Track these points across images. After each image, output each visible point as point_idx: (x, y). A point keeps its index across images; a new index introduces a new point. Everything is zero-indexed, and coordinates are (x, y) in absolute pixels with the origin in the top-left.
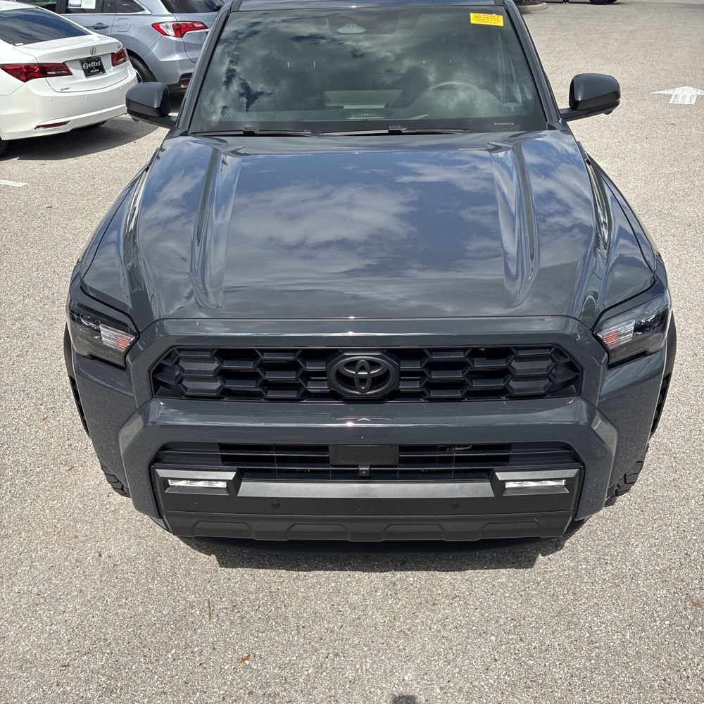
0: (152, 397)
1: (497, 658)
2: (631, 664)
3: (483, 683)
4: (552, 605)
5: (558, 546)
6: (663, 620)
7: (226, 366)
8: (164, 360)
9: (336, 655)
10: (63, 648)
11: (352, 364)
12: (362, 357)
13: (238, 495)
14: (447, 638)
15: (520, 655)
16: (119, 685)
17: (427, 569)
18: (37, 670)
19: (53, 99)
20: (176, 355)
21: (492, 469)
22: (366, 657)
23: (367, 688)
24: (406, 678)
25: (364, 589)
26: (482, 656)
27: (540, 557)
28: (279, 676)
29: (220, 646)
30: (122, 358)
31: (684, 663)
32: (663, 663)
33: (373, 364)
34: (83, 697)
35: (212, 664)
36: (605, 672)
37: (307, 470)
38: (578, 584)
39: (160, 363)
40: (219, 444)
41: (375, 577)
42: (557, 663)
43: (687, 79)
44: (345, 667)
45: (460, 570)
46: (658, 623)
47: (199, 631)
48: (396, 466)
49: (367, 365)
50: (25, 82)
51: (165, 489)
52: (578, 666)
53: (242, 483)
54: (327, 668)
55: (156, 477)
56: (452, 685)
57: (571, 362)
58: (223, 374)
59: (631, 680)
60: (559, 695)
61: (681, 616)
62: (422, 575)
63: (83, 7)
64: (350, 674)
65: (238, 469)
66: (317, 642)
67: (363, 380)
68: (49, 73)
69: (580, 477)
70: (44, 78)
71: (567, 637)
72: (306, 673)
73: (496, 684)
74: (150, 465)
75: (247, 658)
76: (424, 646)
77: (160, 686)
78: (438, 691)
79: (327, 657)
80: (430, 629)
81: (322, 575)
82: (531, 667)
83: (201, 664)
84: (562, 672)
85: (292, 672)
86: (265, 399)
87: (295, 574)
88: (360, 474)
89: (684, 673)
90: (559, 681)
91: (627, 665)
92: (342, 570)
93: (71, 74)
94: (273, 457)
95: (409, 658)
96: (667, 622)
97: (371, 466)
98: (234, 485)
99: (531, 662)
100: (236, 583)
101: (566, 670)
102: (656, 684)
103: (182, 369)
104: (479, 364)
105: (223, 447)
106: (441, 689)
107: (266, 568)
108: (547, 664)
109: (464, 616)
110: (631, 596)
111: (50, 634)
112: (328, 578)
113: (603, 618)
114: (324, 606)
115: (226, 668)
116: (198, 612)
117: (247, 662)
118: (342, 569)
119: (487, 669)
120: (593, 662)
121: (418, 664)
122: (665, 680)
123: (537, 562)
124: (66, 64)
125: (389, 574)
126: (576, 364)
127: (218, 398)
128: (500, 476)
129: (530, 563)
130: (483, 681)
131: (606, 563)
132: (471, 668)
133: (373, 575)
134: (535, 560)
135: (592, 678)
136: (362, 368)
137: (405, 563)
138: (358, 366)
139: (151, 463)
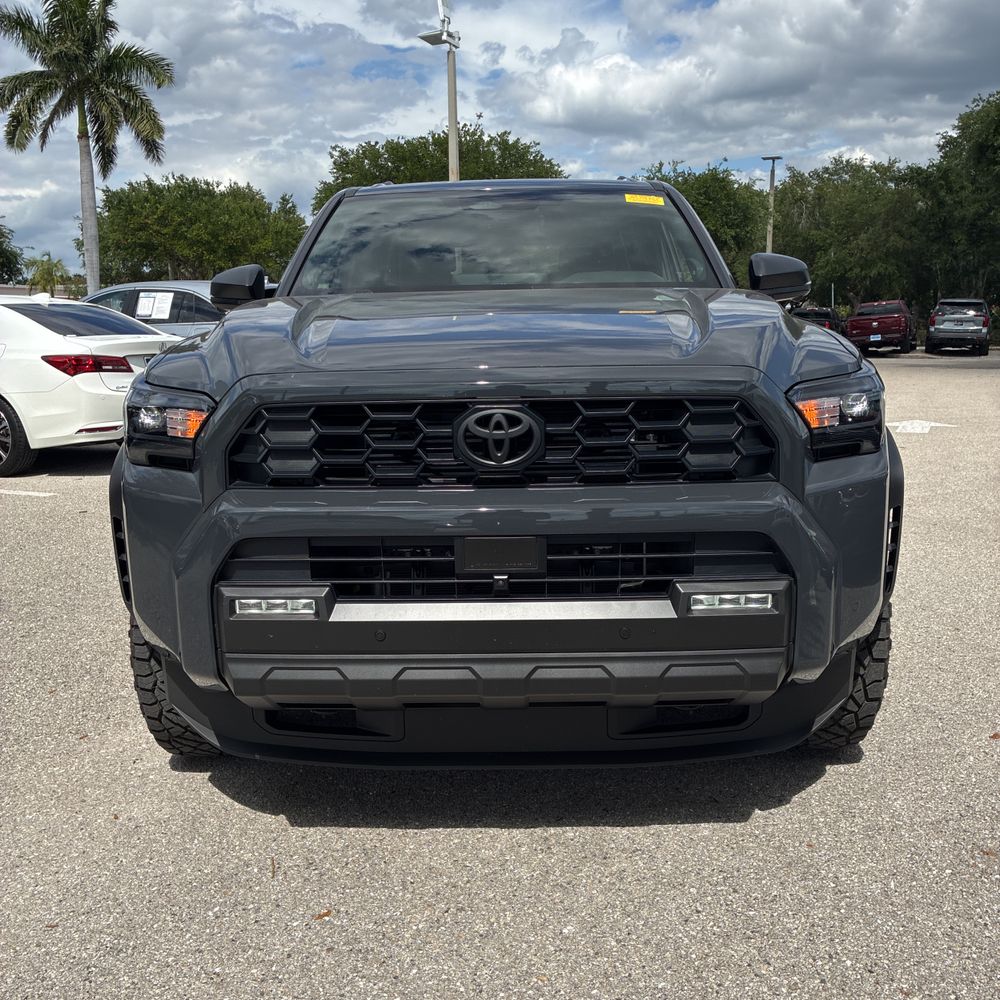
0: (225, 489)
1: (700, 909)
2: (899, 913)
3: (680, 935)
4: (778, 857)
5: (782, 801)
6: (942, 870)
8: (246, 427)
9: (462, 909)
10: (51, 908)
12: (498, 411)
13: (329, 621)
14: (625, 891)
15: (735, 906)
16: (131, 944)
17: (594, 824)
18: (9, 931)
19: (105, 398)
22: (505, 910)
23: (506, 942)
24: (565, 931)
25: (502, 845)
26: (678, 908)
27: (757, 811)
28: (374, 932)
29: (285, 904)
31: (978, 910)
32: (947, 911)
34: (74, 957)
35: (273, 921)
36: (861, 921)
38: (814, 836)
39: (241, 434)
41: (518, 834)
42: (790, 913)
43: (917, 415)
44: (474, 921)
45: (641, 825)
46: (934, 872)
47: (257, 888)
48: (544, 576)
50: (72, 375)
51: (231, 616)
52: (821, 915)
53: (336, 605)
54: (446, 923)
55: (220, 597)
56: (634, 937)
57: (761, 426)
59: (901, 929)
60: (795, 945)
61: (968, 866)
62: (588, 831)
63: (153, 317)
64: (481, 928)
65: (332, 584)
66: (432, 897)
67: (499, 444)
68: (104, 367)
70: (97, 373)
71: (804, 887)
72: (415, 928)
73: (700, 935)
74: (213, 584)
75: (326, 915)
76: (591, 899)
77: (194, 944)
78: (614, 943)
79: (447, 912)
80: (600, 882)
81: (441, 832)
82: (752, 919)
83: (256, 922)
84: (797, 922)
85: (394, 927)
86: (373, 481)
87: (400, 832)
88: (496, 587)
89: (980, 920)
90: (795, 931)
91: (894, 915)
92: (469, 827)
93: (132, 371)
95: (569, 911)
96: (948, 871)
97: (511, 576)
99: (751, 913)
100: (314, 841)
101: (803, 920)
102: (939, 933)
106: (617, 941)
107: (358, 826)
108: (775, 914)
109: (650, 869)
110: (891, 846)
111: (34, 895)
112: (450, 835)
113: (854, 868)
114: (443, 862)
115: (295, 924)
116: (256, 870)
117: (327, 918)
118: (468, 825)
119: (686, 921)
120: (842, 911)
121: (583, 917)
122: (951, 928)
123: (753, 816)
124: (127, 359)
125: (539, 831)
126: (769, 433)
129: (744, 817)
130: (681, 932)
131: (854, 816)
132: (662, 920)
133: (515, 832)
134: (750, 814)
135: (842, 928)
136: (498, 426)
137: (562, 818)
138: (492, 422)
139: (214, 578)
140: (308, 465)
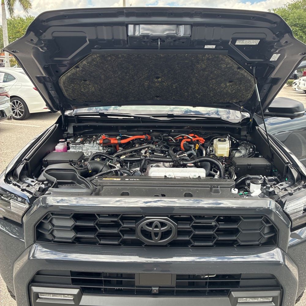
0: (35, 242)
7: (78, 224)
8: (43, 219)
11: (150, 224)
12: (156, 219)
13: (80, 304)
20: (50, 217)
21: (230, 290)
30: (20, 219)
33: (163, 224)
37: (121, 289)
39: (41, 222)
40: (70, 271)
48: (174, 288)
49: (159, 225)
51: (37, 299)
53: (83, 296)
55: (32, 291)
57: (272, 225)
58: (76, 229)
65: (81, 287)
67: (156, 234)
69: (280, 296)
74: (29, 284)
86: (99, 244)
88: (153, 292)
94: (102, 280)
97: (160, 287)
98: (78, 298)
103: (53, 225)
104: (222, 226)
105: (73, 273)
126: (275, 227)
127: (73, 243)
128: (234, 294)
136: (156, 227)
138: (154, 225)
139: (30, 282)
140: (71, 235)
